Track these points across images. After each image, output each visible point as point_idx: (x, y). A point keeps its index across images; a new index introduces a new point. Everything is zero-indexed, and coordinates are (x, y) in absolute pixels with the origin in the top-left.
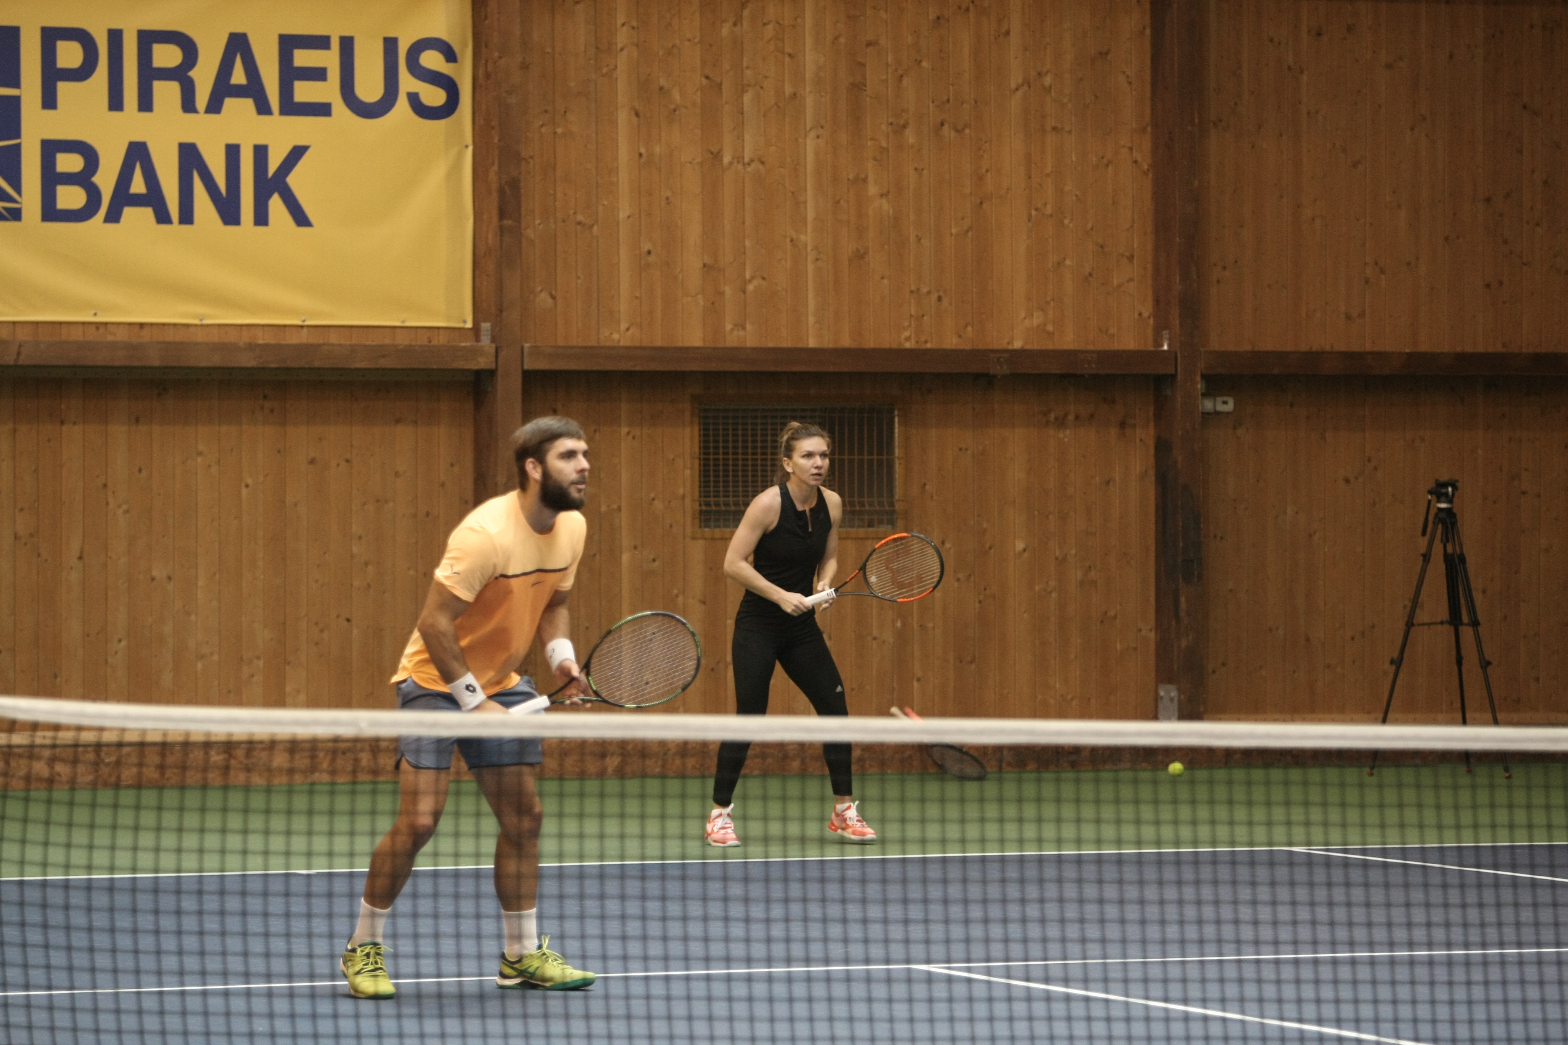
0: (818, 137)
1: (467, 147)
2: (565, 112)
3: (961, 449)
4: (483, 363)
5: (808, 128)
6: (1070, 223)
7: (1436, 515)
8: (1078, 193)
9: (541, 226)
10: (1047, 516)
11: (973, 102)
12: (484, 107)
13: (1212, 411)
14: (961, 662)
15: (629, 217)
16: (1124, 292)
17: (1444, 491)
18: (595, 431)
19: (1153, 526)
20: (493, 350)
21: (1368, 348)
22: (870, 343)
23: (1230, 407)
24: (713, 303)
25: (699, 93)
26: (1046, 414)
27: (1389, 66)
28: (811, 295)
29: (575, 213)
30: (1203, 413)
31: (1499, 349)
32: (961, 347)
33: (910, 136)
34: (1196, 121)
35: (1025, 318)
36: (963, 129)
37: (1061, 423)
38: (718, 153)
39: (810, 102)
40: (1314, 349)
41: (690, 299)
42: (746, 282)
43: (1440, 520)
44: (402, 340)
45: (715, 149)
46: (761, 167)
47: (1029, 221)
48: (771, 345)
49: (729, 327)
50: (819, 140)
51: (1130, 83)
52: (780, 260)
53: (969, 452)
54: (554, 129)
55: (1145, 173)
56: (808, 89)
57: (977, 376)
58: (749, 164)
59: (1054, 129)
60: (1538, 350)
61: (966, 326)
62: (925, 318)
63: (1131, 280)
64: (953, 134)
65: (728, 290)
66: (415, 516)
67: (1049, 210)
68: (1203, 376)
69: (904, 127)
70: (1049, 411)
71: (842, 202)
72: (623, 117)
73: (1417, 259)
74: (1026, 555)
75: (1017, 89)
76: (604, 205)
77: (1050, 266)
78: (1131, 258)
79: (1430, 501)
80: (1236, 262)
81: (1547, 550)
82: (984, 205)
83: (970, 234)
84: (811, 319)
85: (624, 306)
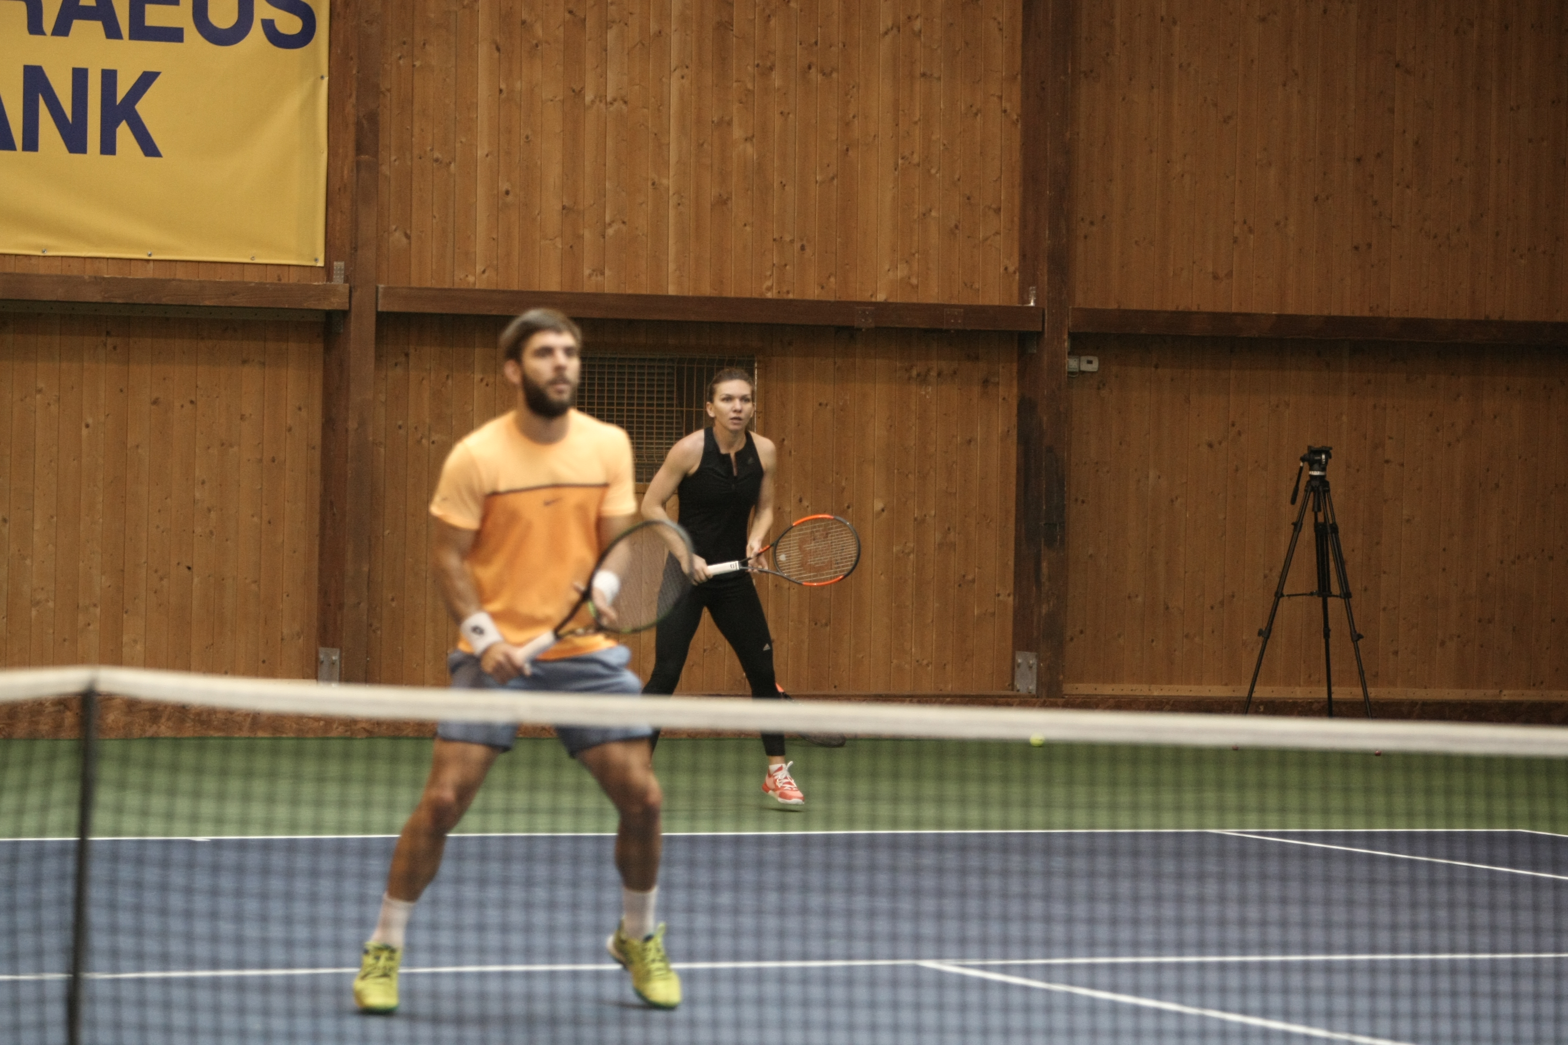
0: (683, 77)
1: (322, 77)
2: (424, 44)
3: (820, 404)
4: (336, 303)
5: (672, 69)
6: (937, 173)
7: (1309, 482)
8: (945, 142)
9: (397, 163)
10: (907, 475)
11: (841, 45)
12: (341, 36)
13: (1077, 370)
14: (816, 624)
15: (487, 155)
16: (990, 245)
17: (1317, 458)
18: (448, 377)
19: (1013, 488)
20: (347, 291)
21: (1234, 309)
22: (731, 292)
23: (1094, 367)
24: (571, 247)
25: (562, 28)
26: (908, 370)
27: (1263, 20)
28: (671, 241)
29: (432, 150)
30: (1069, 373)
31: (1366, 313)
32: (822, 298)
33: (776, 79)
34: (1070, 70)
35: (889, 270)
36: (831, 72)
37: (923, 379)
38: (580, 91)
39: (675, 39)
40: (1180, 309)
41: (548, 242)
42: (605, 226)
43: (1313, 489)
44: (251, 277)
45: (577, 88)
46: (624, 107)
47: (896, 169)
48: (630, 291)
49: (587, 272)
50: (684, 81)
51: (1001, 30)
52: (641, 204)
53: (828, 407)
54: (413, 62)
55: (1014, 123)
56: (673, 27)
57: (839, 329)
58: (611, 103)
59: (924, 75)
60: (1406, 316)
61: (829, 277)
62: (788, 267)
63: (997, 233)
64: (820, 77)
65: (587, 234)
66: (261, 461)
67: (916, 159)
68: (1070, 334)
69: (771, 68)
70: (912, 367)
71: (705, 146)
72: (483, 50)
73: (1287, 219)
74: (885, 514)
75: (886, 33)
76: (461, 142)
77: (916, 217)
78: (998, 211)
79: (1301, 469)
80: (1104, 217)
81: (1408, 521)
82: (850, 153)
83: (835, 182)
84: (672, 267)
85: (480, 247)
